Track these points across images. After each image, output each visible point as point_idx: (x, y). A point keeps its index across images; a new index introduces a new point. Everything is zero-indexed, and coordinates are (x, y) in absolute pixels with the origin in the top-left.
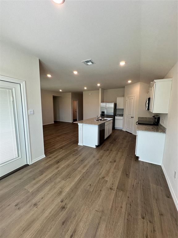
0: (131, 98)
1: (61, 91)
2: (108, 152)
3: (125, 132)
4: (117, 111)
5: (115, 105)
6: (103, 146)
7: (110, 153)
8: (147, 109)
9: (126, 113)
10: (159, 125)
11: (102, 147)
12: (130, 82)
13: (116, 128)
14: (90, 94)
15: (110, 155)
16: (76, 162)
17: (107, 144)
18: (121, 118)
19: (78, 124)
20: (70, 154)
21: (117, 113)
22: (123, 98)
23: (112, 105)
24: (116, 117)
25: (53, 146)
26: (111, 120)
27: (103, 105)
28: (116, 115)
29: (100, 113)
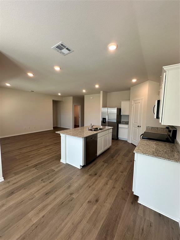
0: (137, 102)
1: (59, 94)
2: (94, 178)
3: (131, 145)
4: (122, 117)
5: (119, 111)
6: (91, 167)
7: (96, 180)
8: (155, 117)
9: (131, 121)
10: (175, 142)
11: (89, 169)
12: (134, 81)
13: (121, 138)
14: (92, 98)
15: (94, 186)
16: (37, 196)
17: (99, 163)
18: (126, 126)
19: (60, 134)
20: (38, 178)
21: (122, 120)
22: (129, 102)
23: (115, 111)
24: (120, 126)
25: (29, 161)
26: (111, 129)
27: (105, 110)
28: (120, 123)
29: (101, 120)
